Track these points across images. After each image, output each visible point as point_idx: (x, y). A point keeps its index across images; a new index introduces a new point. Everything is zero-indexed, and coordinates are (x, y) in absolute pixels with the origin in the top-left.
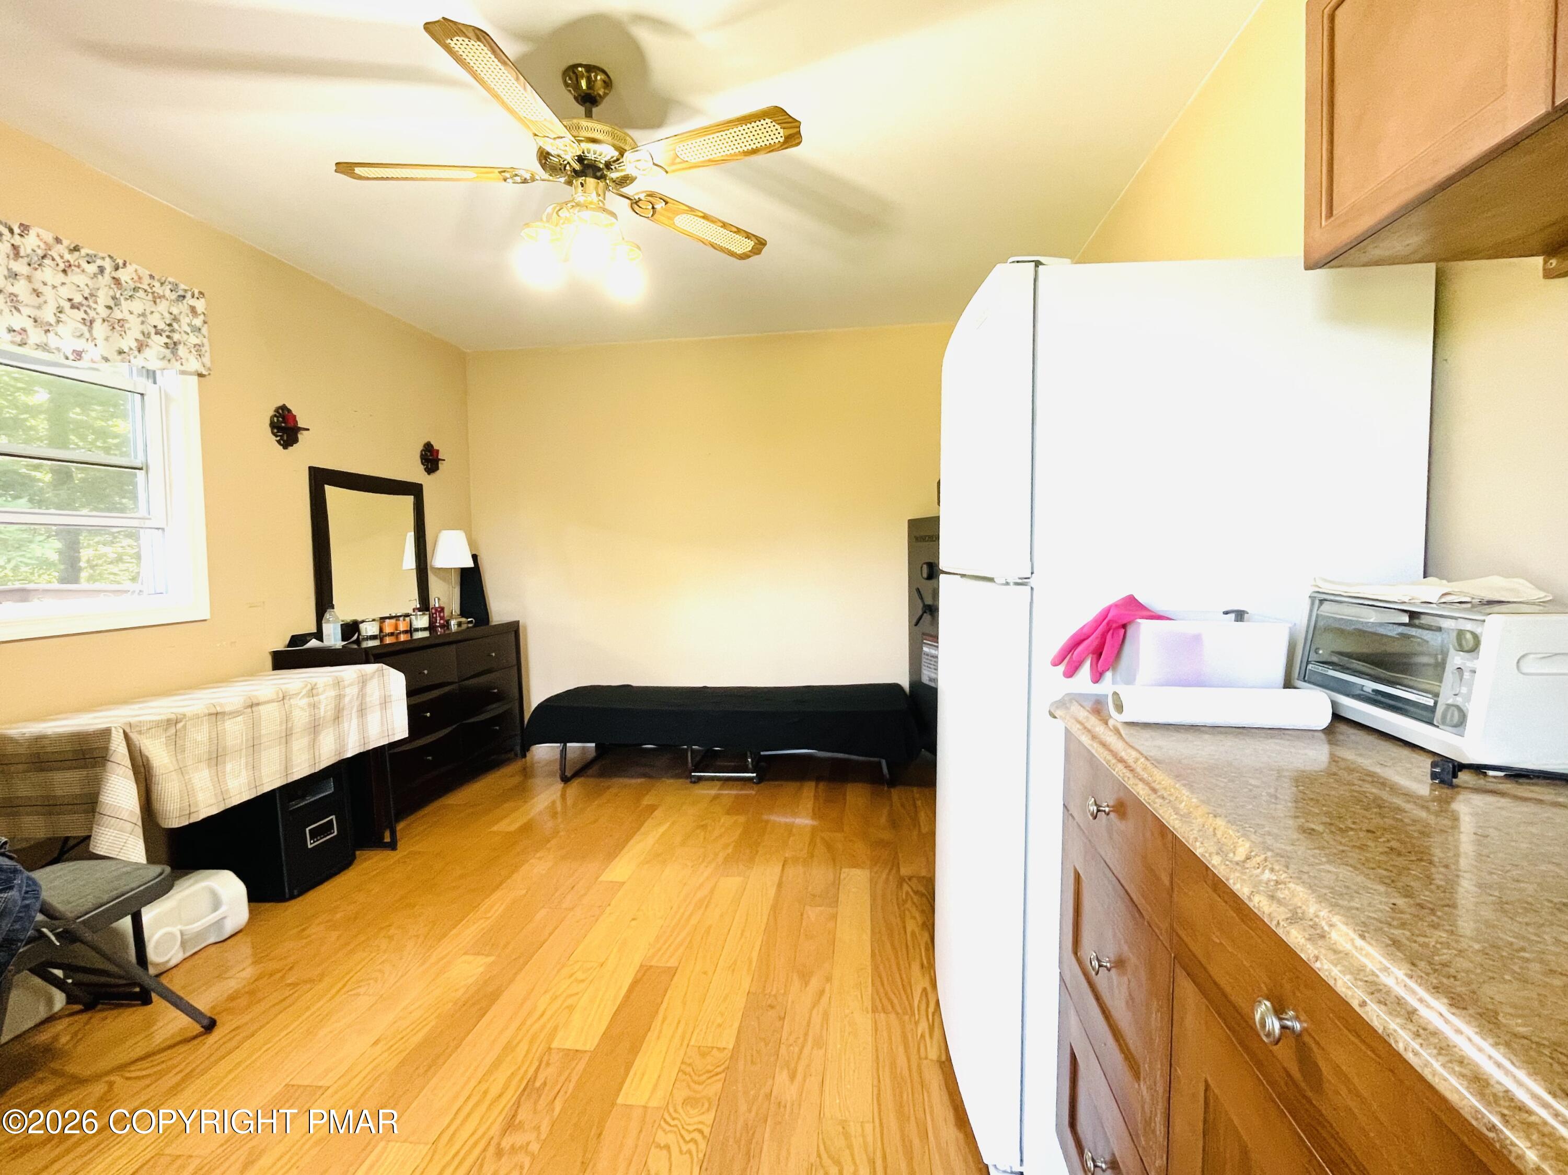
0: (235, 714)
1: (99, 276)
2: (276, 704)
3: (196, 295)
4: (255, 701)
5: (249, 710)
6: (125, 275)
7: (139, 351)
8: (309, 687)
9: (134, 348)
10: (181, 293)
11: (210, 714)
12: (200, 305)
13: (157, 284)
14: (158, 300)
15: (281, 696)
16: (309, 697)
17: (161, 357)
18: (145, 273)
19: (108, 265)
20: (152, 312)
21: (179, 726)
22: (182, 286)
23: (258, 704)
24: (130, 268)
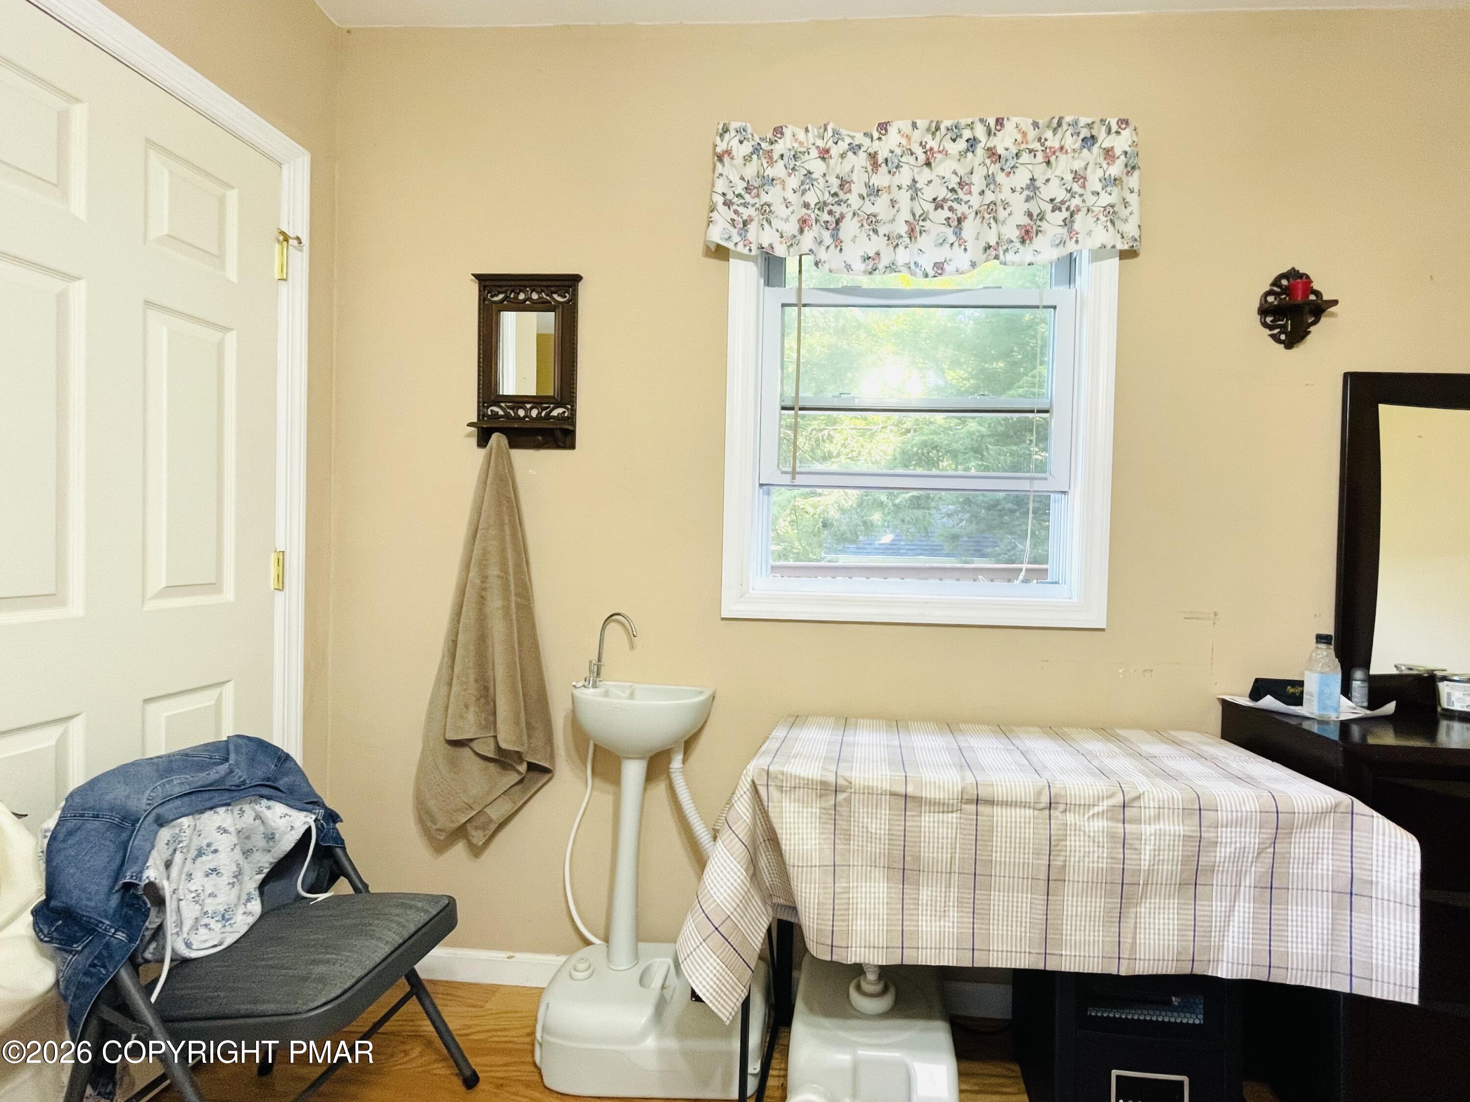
0: (941, 806)
1: (970, 154)
2: (1029, 812)
3: (1114, 128)
4: (983, 793)
5: (972, 808)
6: (1004, 142)
7: (1023, 242)
8: (1118, 799)
9: (1015, 240)
10: (1085, 133)
11: (893, 794)
12: (1121, 142)
13: (1049, 134)
14: (1053, 159)
15: (1045, 799)
16: (1113, 819)
17: (1057, 242)
18: (1026, 123)
19: (980, 132)
20: (1048, 180)
21: (841, 797)
22: (1083, 121)
23: (991, 802)
24: (1009, 126)
